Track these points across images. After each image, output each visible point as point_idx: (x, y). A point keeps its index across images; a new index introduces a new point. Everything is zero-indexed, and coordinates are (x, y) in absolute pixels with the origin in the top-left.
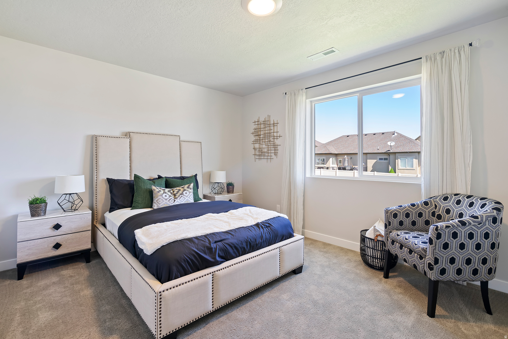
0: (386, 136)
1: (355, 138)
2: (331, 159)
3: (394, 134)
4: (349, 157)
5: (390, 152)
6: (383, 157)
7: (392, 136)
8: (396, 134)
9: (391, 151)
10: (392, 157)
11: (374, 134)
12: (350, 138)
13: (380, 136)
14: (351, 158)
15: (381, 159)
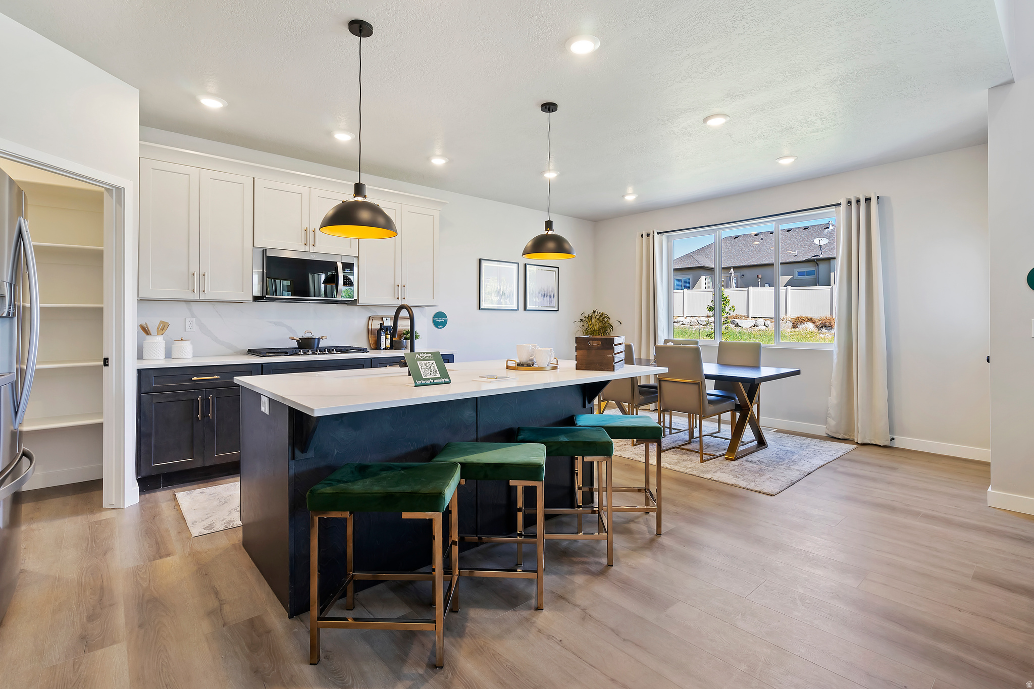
0: (812, 232)
1: (751, 239)
2: (703, 278)
3: (828, 228)
4: (739, 274)
5: (818, 257)
6: (806, 270)
7: (823, 233)
8: (831, 227)
9: (821, 256)
10: (822, 267)
11: (788, 231)
12: (741, 241)
13: (801, 233)
14: (743, 275)
15: (800, 274)
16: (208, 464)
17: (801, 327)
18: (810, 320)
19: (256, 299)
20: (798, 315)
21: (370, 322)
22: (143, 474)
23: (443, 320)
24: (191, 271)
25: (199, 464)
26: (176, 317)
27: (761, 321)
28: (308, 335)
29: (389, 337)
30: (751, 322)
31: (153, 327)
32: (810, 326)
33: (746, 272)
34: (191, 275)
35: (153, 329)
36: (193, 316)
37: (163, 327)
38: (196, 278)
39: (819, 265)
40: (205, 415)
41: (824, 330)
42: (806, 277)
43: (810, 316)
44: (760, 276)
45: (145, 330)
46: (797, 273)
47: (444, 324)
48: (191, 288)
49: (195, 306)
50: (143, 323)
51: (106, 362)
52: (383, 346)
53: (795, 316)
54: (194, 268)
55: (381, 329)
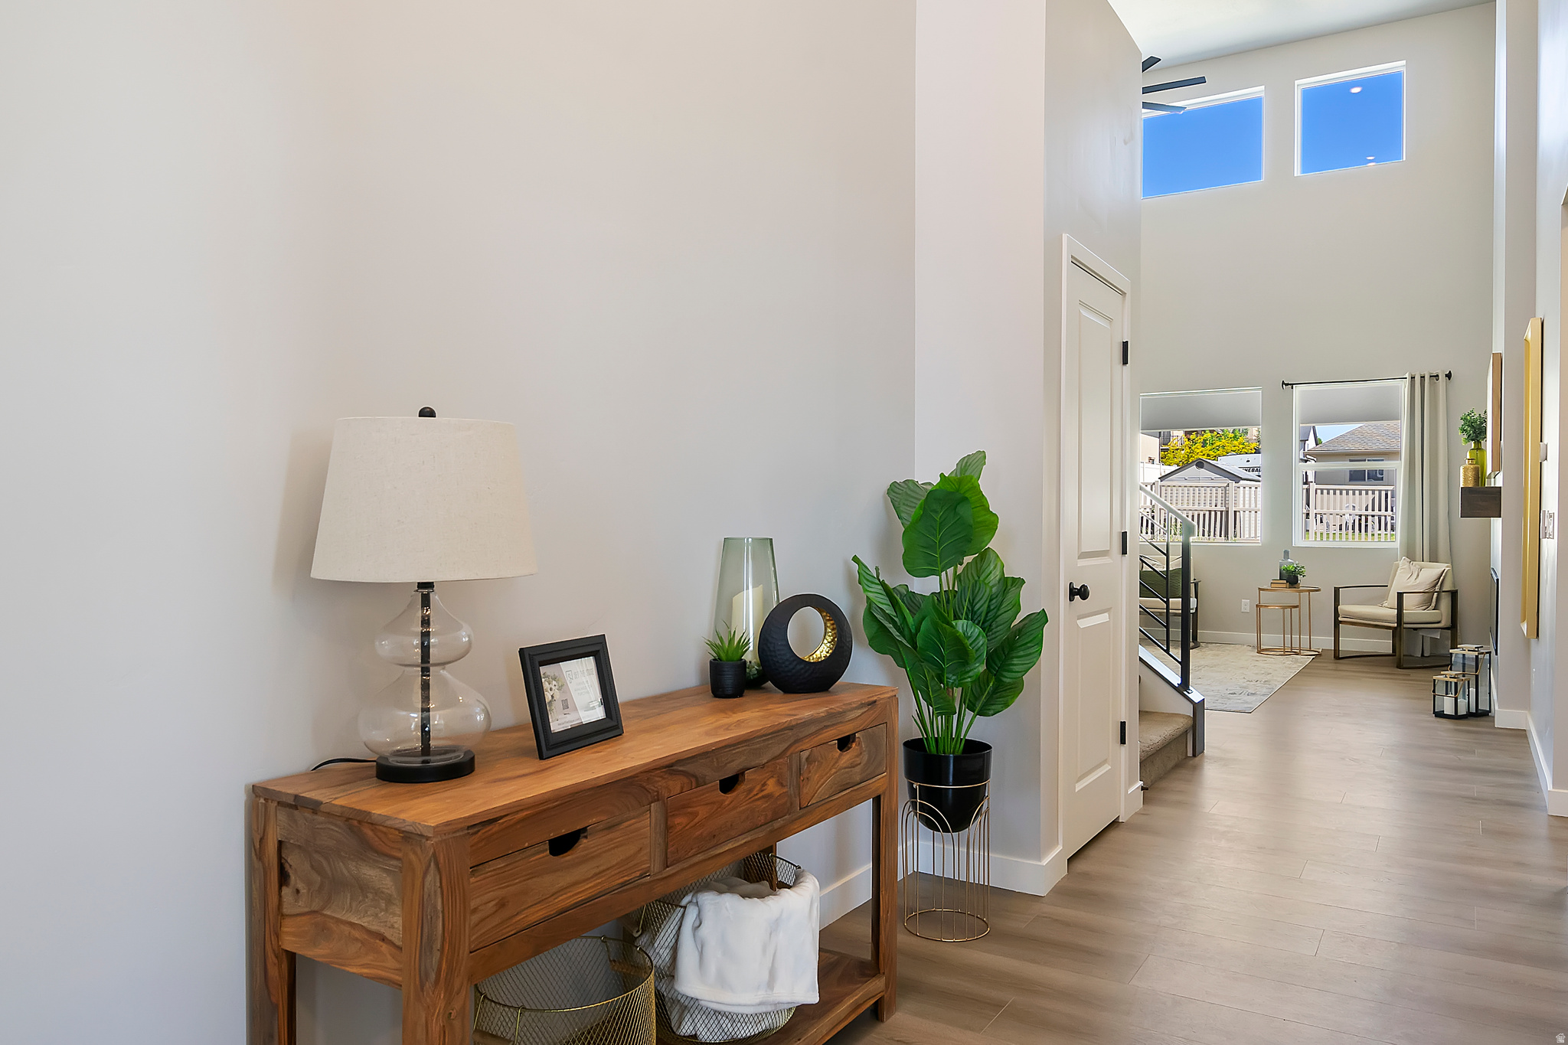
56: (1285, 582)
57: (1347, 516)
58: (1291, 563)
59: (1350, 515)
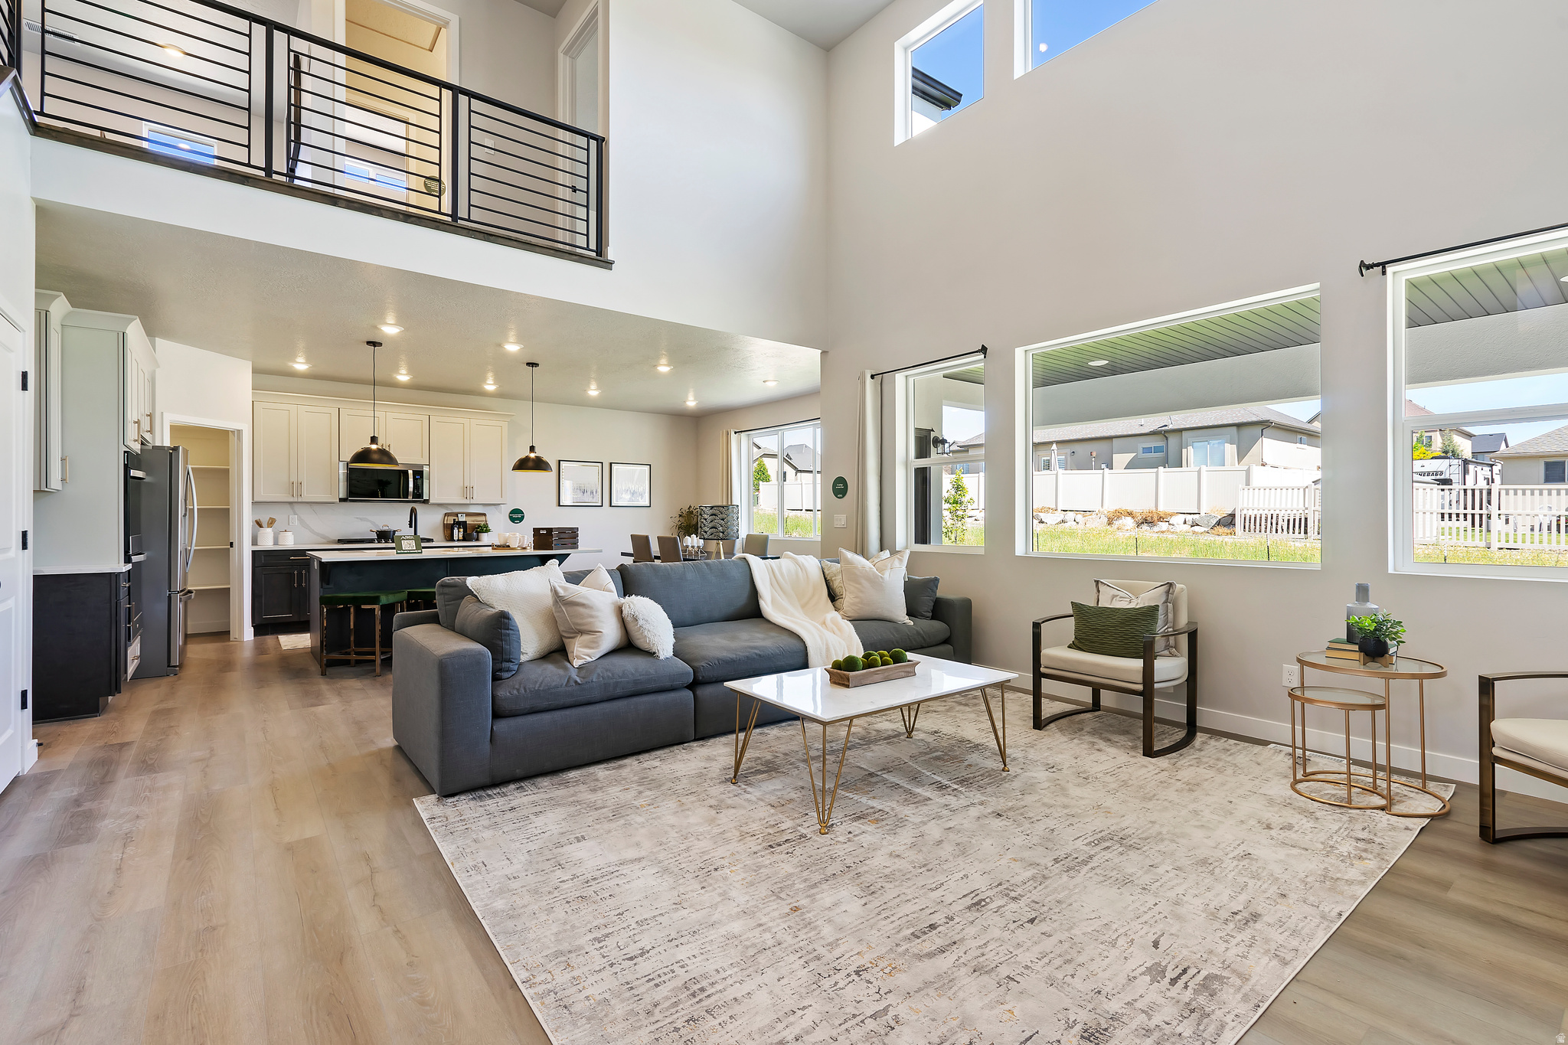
16: (302, 620)
17: (1117, 523)
18: (1130, 514)
19: (341, 500)
20: (1117, 508)
21: (446, 518)
22: (257, 622)
23: (520, 516)
24: (291, 480)
25: (296, 619)
26: (280, 515)
27: (1070, 516)
28: (386, 528)
29: (462, 530)
30: (1060, 516)
31: (264, 521)
32: (1129, 522)
33: (1077, 447)
34: (291, 484)
35: (265, 524)
36: (295, 514)
37: (271, 522)
38: (295, 487)
39: (1169, 439)
40: (300, 584)
41: (1145, 527)
42: (1153, 455)
43: (1130, 509)
44: (1094, 454)
45: (259, 524)
46: (1140, 450)
47: (521, 519)
48: (291, 494)
49: (297, 507)
50: (257, 519)
51: (231, 544)
52: (456, 538)
53: (1112, 508)
54: (294, 479)
55: (454, 524)
56: (1356, 648)
57: (1541, 517)
58: (1379, 606)
59: (1545, 515)
